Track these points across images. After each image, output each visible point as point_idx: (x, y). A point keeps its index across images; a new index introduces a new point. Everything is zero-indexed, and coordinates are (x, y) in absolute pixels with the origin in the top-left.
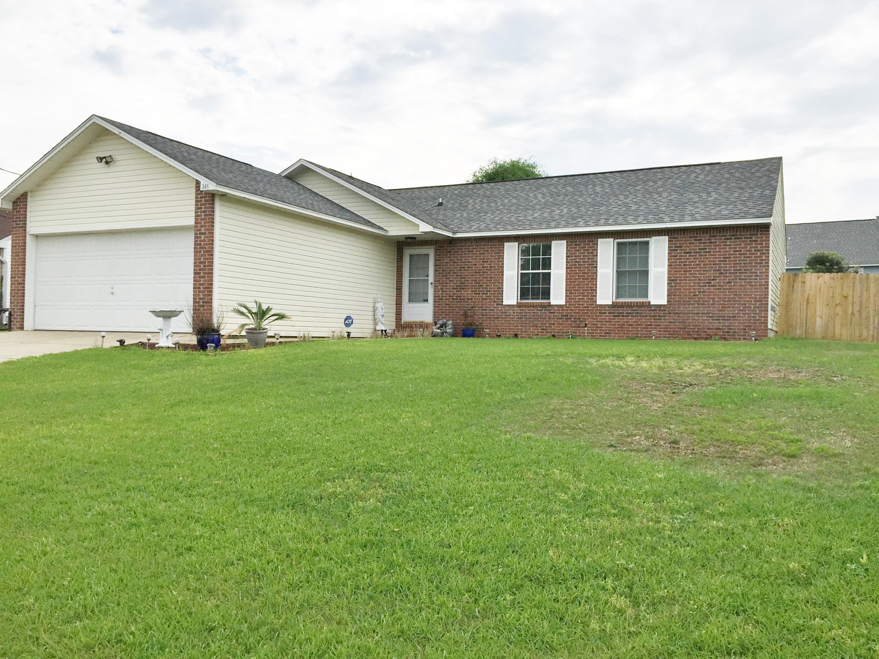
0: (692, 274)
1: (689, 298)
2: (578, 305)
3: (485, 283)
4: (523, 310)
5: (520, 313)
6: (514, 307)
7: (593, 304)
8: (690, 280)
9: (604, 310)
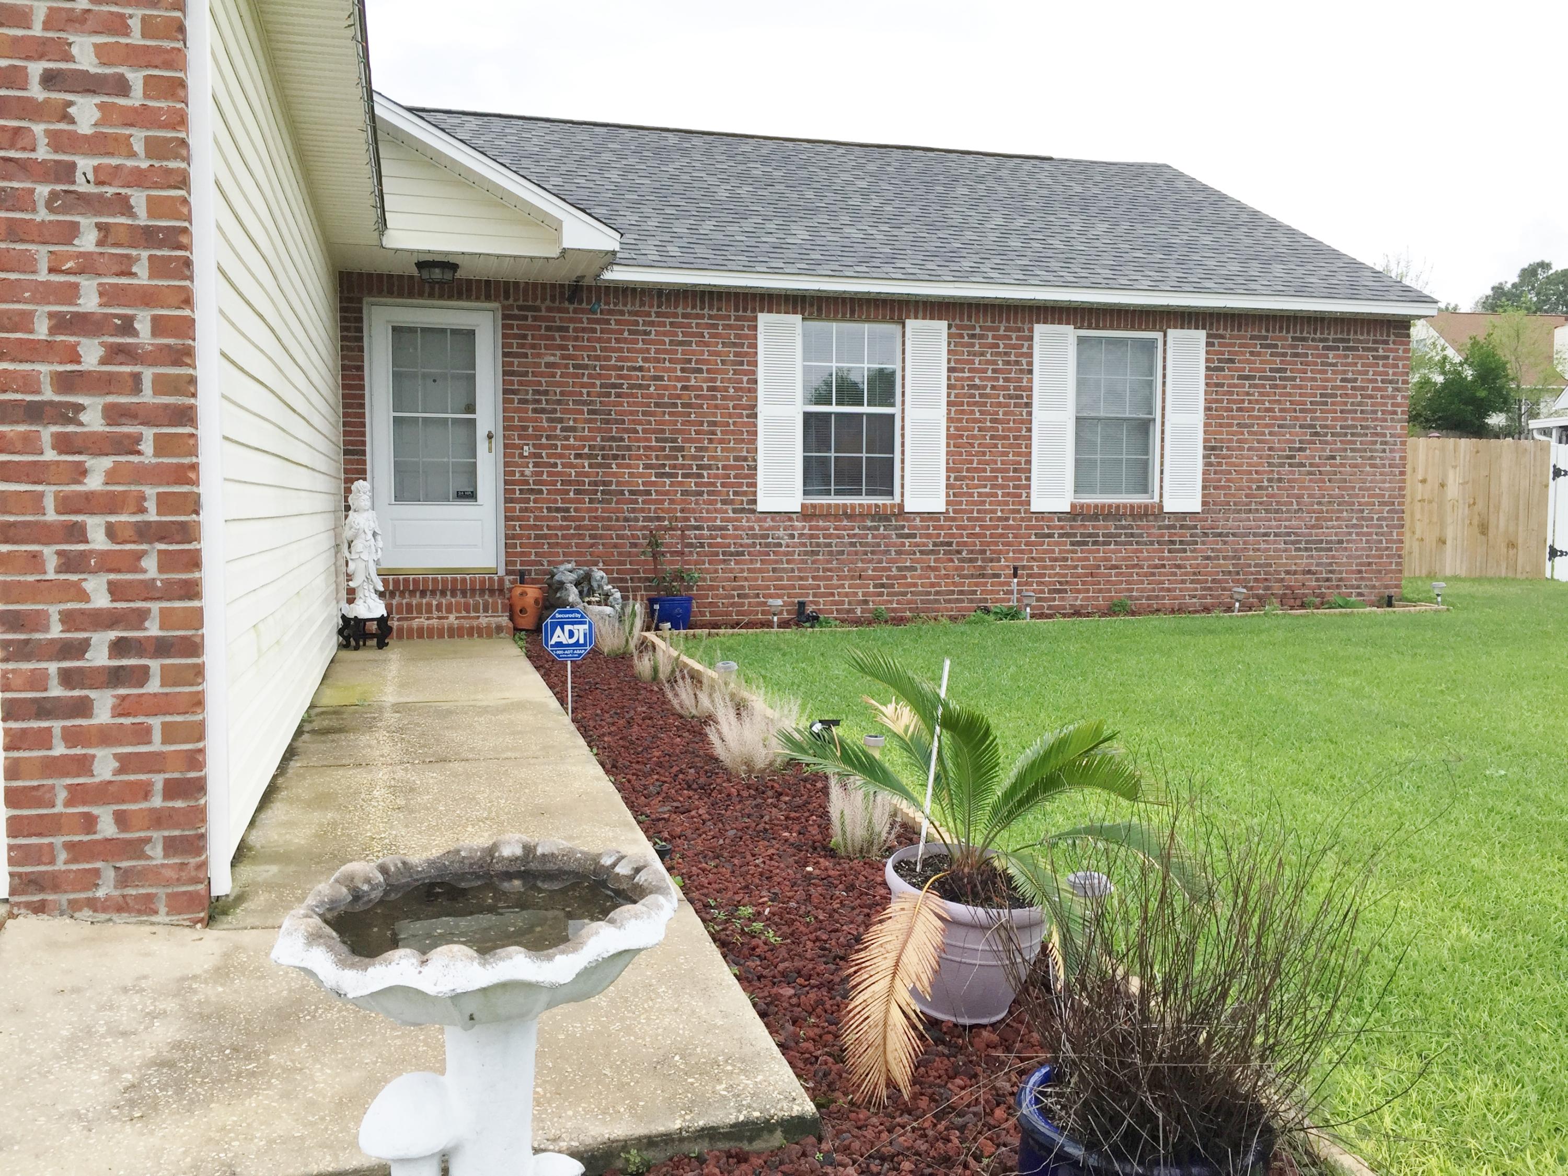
0: (1255, 433)
1: (1247, 496)
2: (979, 511)
3: (691, 441)
4: (817, 528)
5: (812, 536)
6: (791, 519)
7: (1019, 511)
8: (1249, 449)
9: (1049, 527)
